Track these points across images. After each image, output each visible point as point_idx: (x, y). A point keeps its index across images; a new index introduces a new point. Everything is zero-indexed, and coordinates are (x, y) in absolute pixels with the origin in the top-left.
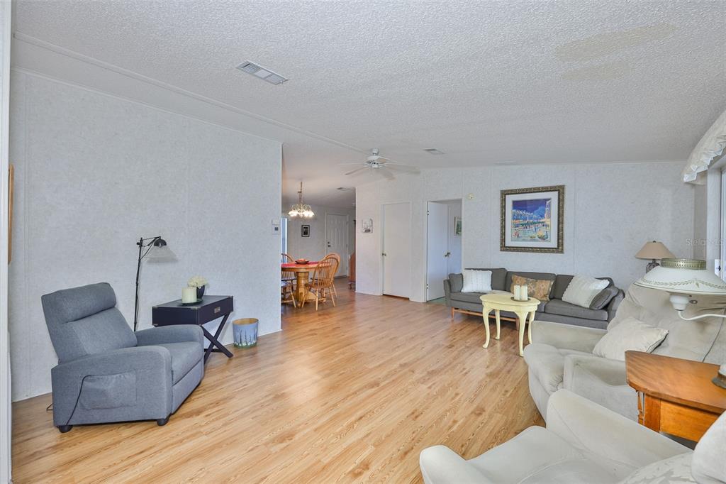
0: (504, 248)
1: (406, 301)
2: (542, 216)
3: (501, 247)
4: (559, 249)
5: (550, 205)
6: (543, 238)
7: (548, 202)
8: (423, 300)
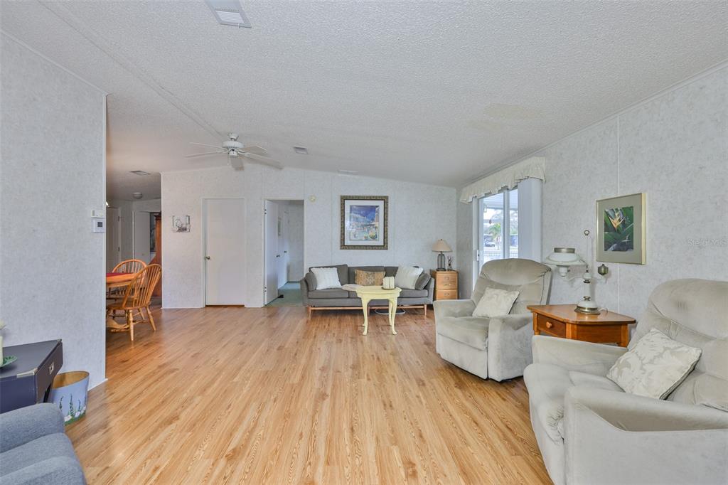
0: (343, 246)
1: (242, 309)
2: (373, 220)
3: (341, 246)
4: (384, 247)
5: (378, 212)
6: (374, 238)
7: (377, 209)
8: (261, 305)
